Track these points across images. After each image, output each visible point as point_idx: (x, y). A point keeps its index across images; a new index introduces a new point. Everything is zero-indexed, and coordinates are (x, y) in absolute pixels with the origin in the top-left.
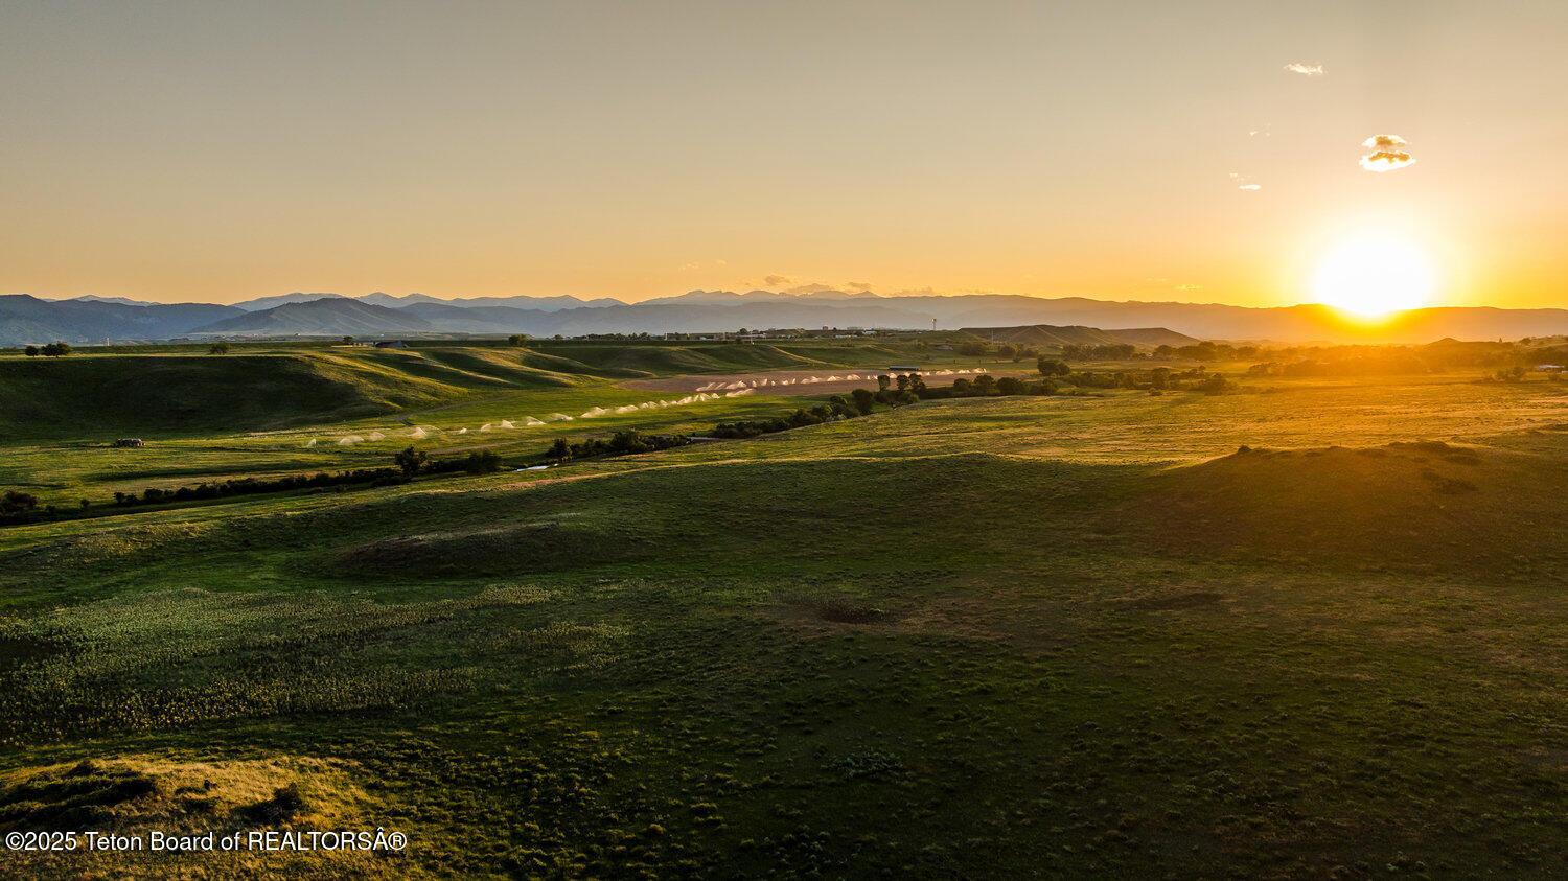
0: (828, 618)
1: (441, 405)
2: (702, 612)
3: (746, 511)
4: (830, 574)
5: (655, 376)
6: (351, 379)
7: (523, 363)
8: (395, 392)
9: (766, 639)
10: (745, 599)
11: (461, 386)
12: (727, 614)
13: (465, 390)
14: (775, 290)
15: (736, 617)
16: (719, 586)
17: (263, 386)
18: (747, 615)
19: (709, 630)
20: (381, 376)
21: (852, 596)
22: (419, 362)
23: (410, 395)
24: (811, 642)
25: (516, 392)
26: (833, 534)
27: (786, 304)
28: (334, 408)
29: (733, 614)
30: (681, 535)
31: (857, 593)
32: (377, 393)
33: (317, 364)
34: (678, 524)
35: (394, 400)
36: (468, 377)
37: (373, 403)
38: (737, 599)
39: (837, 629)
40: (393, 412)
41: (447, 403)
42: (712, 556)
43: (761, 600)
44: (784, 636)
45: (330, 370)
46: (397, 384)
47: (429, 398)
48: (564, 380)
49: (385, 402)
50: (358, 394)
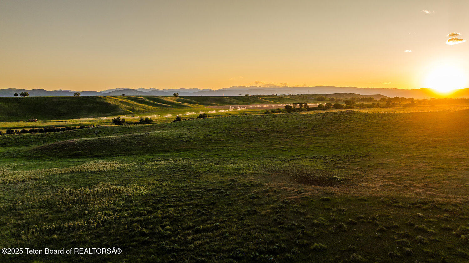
0: (300, 182)
1: (146, 112)
2: (210, 177)
3: (245, 130)
4: (293, 156)
5: (219, 105)
6: (117, 103)
7: (177, 101)
8: (131, 107)
9: (254, 198)
10: (240, 169)
11: (154, 106)
12: (227, 178)
13: (156, 108)
14: (258, 86)
15: (233, 181)
16: (225, 162)
17: (89, 105)
18: (241, 179)
19: (210, 190)
20: (128, 103)
21: (313, 168)
22: (142, 100)
23: (136, 108)
24: (293, 202)
25: (172, 108)
26: (290, 139)
27: (261, 89)
28: (110, 112)
29: (232, 178)
30: (210, 140)
31: (314, 166)
32: (125, 108)
33: (107, 99)
34: (211, 135)
35: (131, 110)
36: (157, 104)
37: (123, 111)
38: (236, 169)
39: (310, 190)
40: (130, 113)
41: (149, 111)
42: (225, 148)
43: (251, 169)
44: (269, 196)
45: (111, 101)
46: (133, 105)
47: (143, 109)
48: (189, 106)
49: (128, 110)
50: (119, 108)
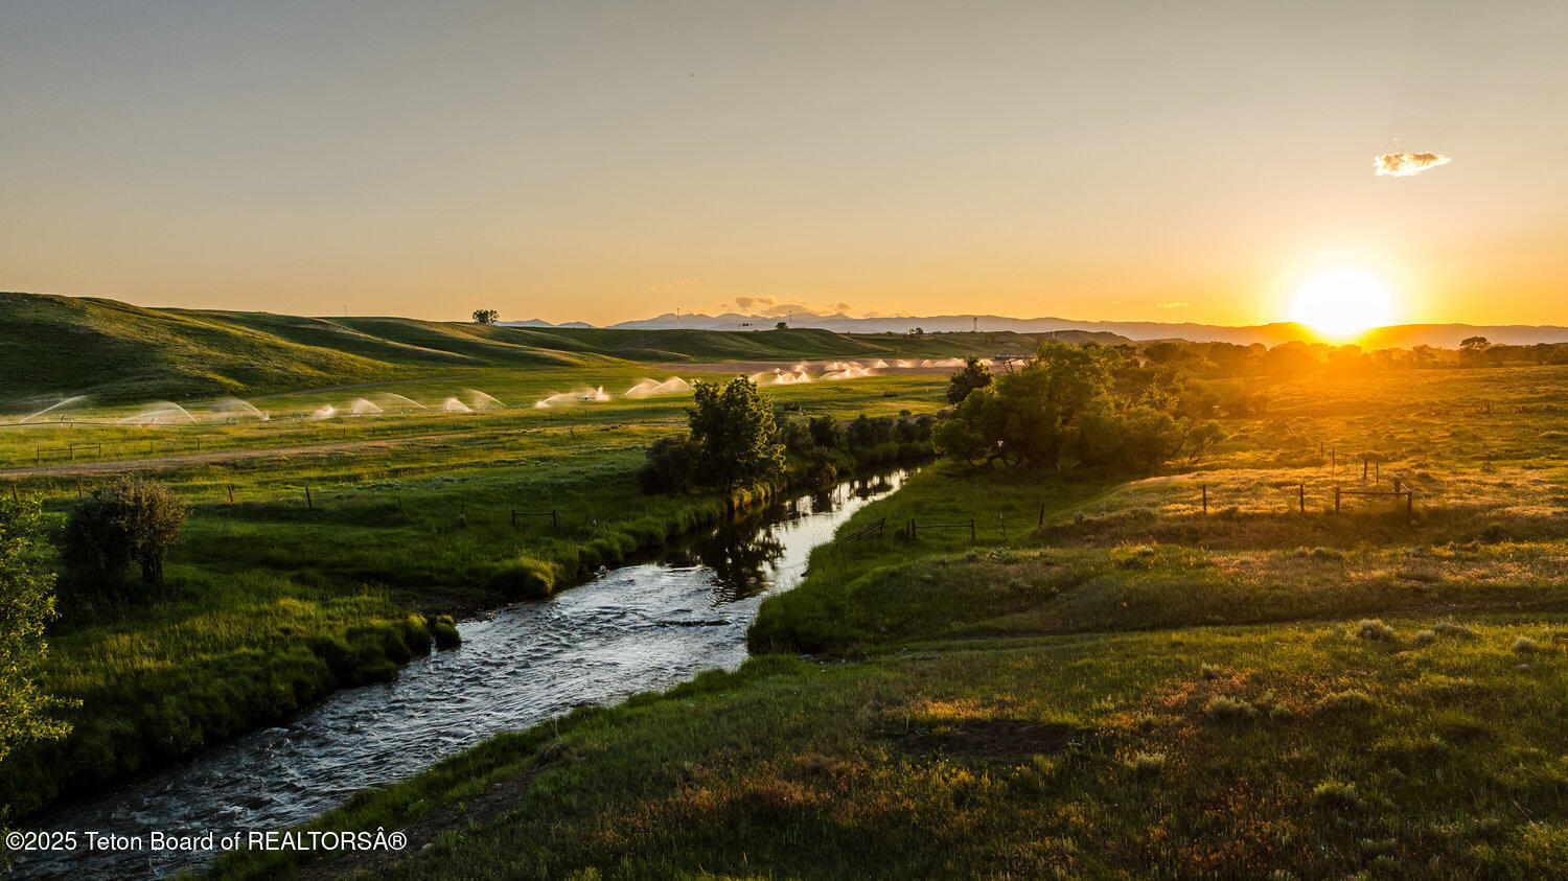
5: (693, 359)
7: (494, 339)
8: (242, 359)
11: (382, 359)
13: (390, 365)
14: (748, 313)
22: (317, 327)
23: (273, 366)
25: (482, 370)
32: (201, 359)
35: (232, 372)
36: (399, 351)
37: (179, 376)
41: (344, 382)
47: (310, 371)
48: (563, 358)
49: (210, 375)
50: (155, 360)
